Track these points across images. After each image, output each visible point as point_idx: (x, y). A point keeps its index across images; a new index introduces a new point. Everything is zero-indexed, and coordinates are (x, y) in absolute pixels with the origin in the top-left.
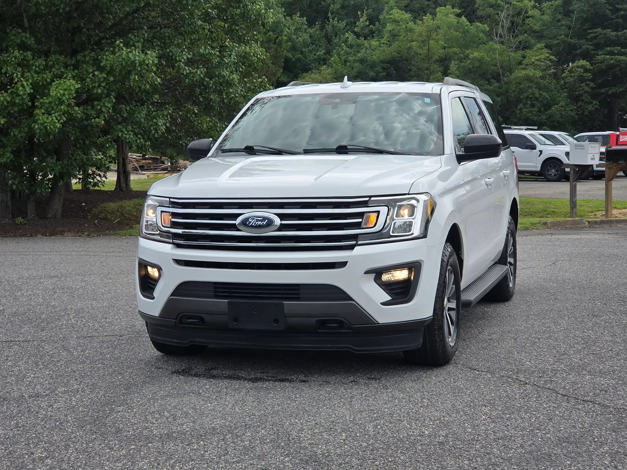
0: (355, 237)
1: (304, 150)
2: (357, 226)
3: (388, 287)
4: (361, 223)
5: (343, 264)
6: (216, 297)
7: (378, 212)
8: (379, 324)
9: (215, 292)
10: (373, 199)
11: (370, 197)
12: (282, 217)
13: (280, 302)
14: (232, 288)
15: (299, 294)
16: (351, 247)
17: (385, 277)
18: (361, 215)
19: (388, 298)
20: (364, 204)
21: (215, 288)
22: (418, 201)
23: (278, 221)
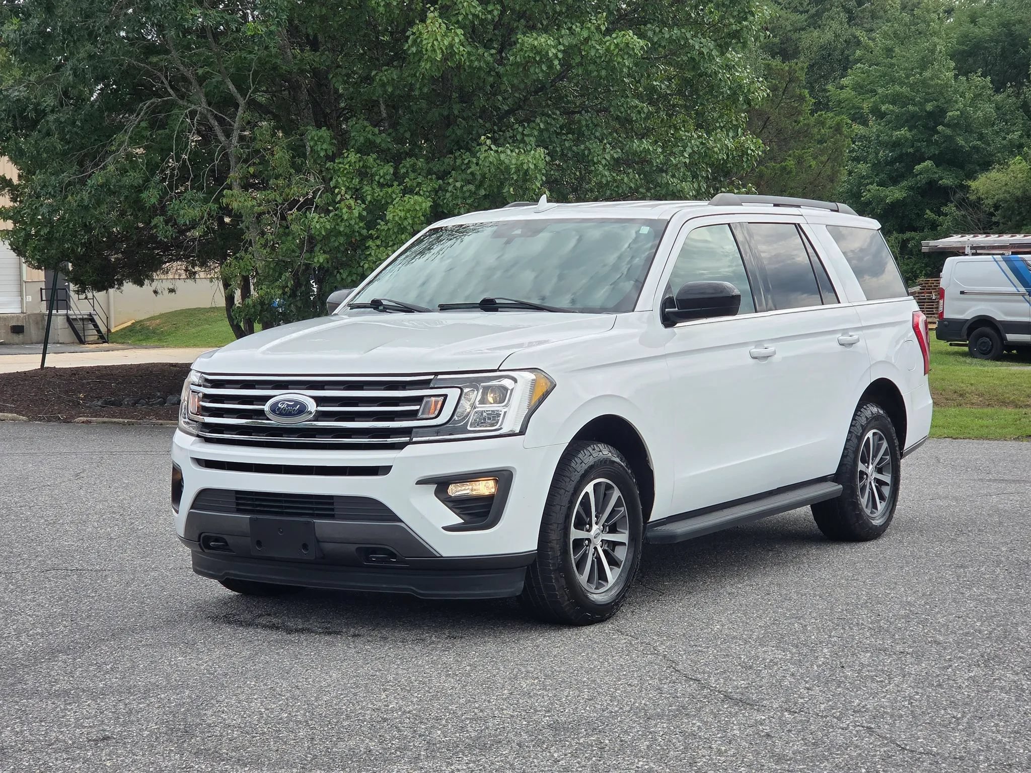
0: (407, 431)
1: (440, 306)
2: (413, 415)
3: (458, 504)
4: (417, 411)
5: (385, 470)
6: (239, 511)
7: (445, 396)
8: (442, 557)
9: (238, 504)
10: (440, 377)
11: (436, 374)
12: (319, 401)
13: (309, 520)
14: (257, 500)
15: (333, 510)
16: (400, 446)
17: (454, 490)
18: (418, 400)
19: (457, 520)
20: (425, 384)
21: (237, 499)
22: (515, 381)
23: (312, 406)
